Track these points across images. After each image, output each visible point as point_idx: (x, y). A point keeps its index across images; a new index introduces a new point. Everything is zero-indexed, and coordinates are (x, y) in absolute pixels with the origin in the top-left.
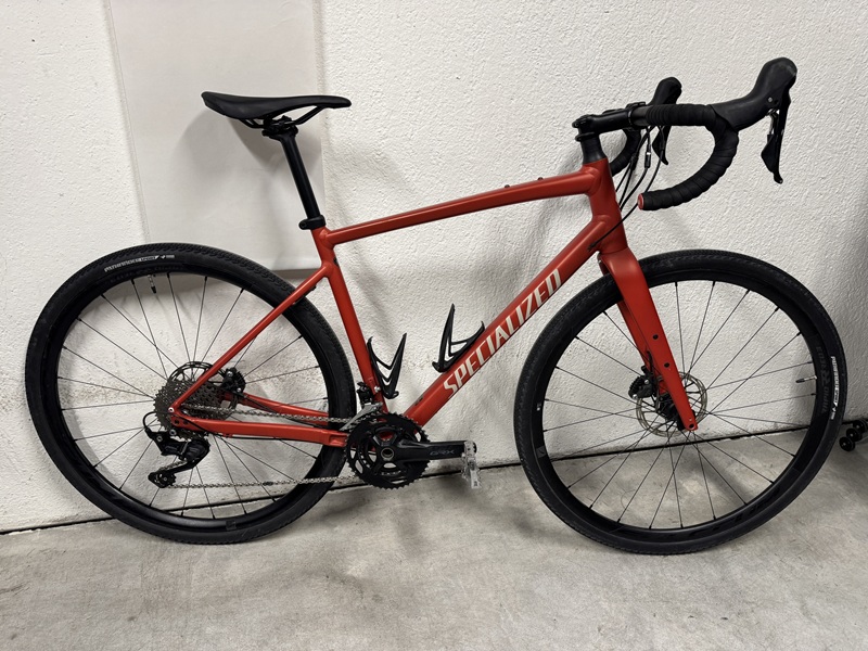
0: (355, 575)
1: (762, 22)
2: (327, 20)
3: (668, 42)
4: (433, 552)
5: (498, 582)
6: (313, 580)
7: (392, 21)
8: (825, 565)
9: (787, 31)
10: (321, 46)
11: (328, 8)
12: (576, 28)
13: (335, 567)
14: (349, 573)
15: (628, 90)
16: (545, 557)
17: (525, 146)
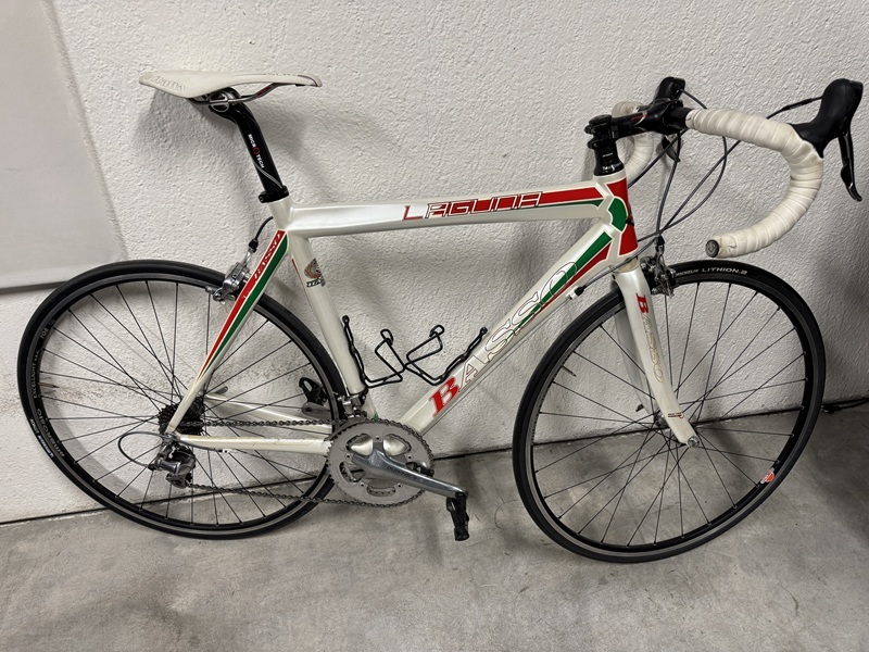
0: (180, 610)
4: (272, 581)
5: (329, 623)
6: (132, 616)
8: (697, 604)
13: (161, 600)
14: (174, 607)
16: (390, 590)
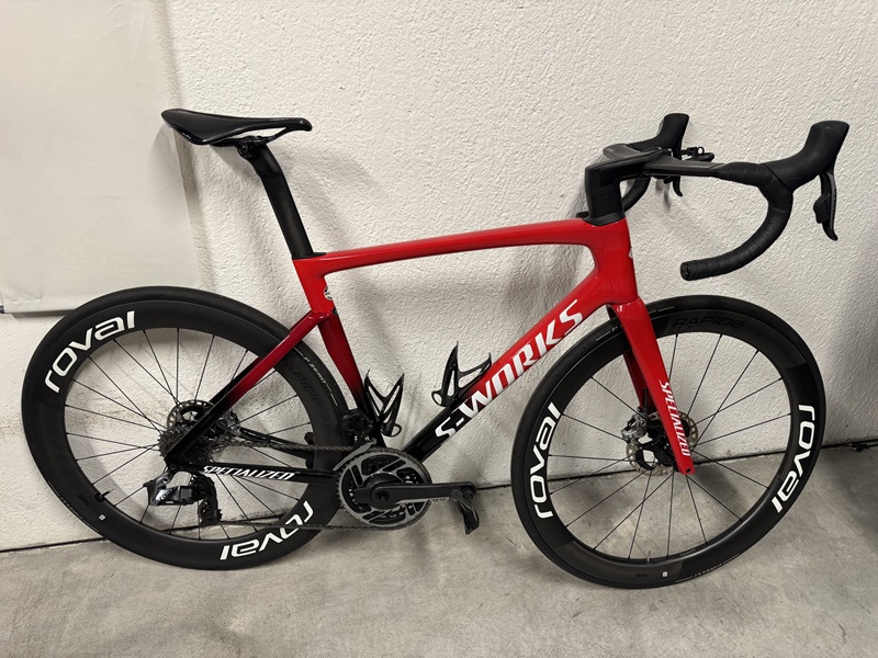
0: (237, 630)
1: (714, 16)
2: (176, 23)
3: (598, 42)
4: (327, 604)
5: (387, 645)
6: (191, 636)
7: (256, 23)
8: (747, 631)
9: (745, 26)
10: (171, 53)
11: (174, 8)
12: (483, 28)
13: (218, 621)
14: (231, 628)
15: (550, 98)
16: (444, 614)
17: (430, 164)
